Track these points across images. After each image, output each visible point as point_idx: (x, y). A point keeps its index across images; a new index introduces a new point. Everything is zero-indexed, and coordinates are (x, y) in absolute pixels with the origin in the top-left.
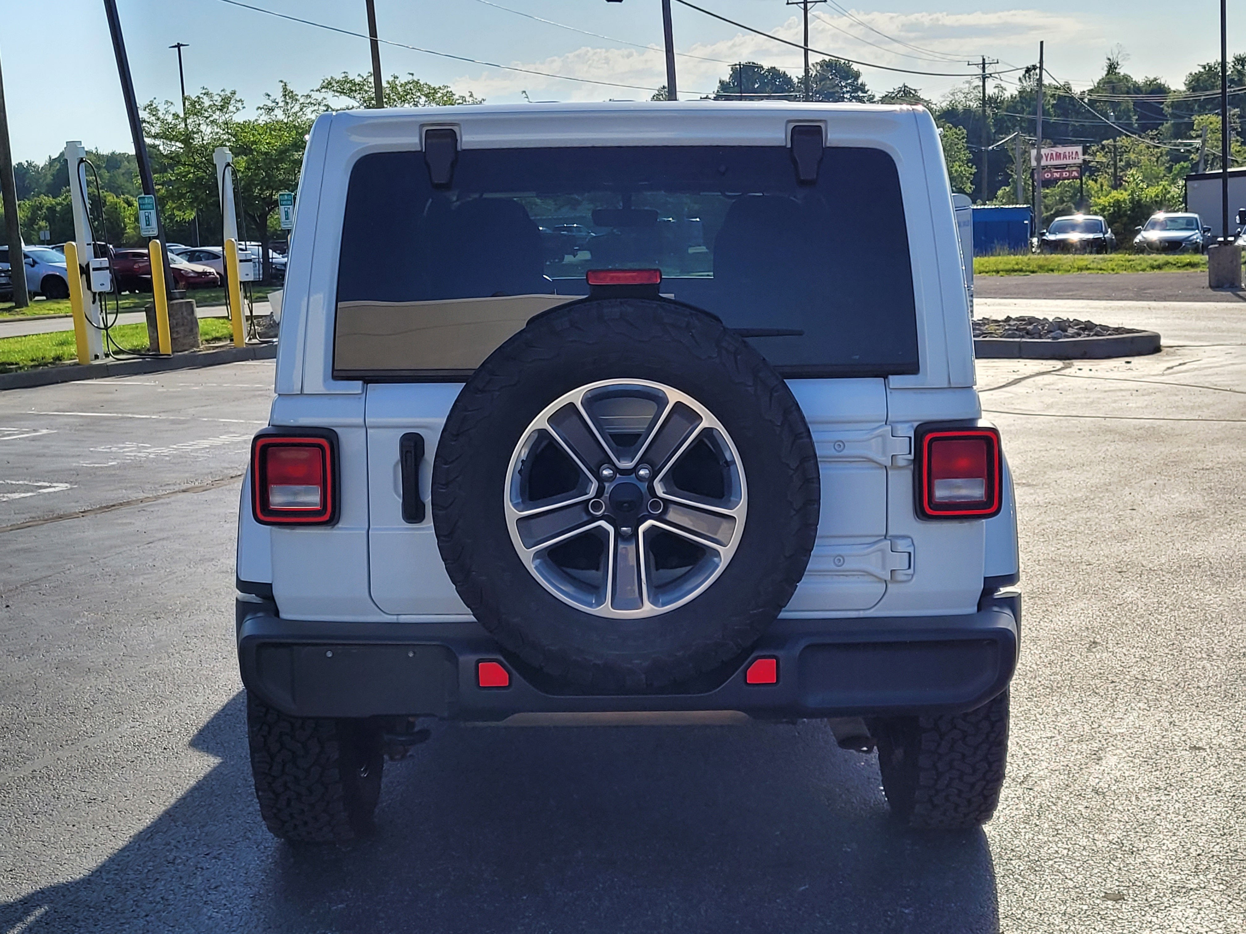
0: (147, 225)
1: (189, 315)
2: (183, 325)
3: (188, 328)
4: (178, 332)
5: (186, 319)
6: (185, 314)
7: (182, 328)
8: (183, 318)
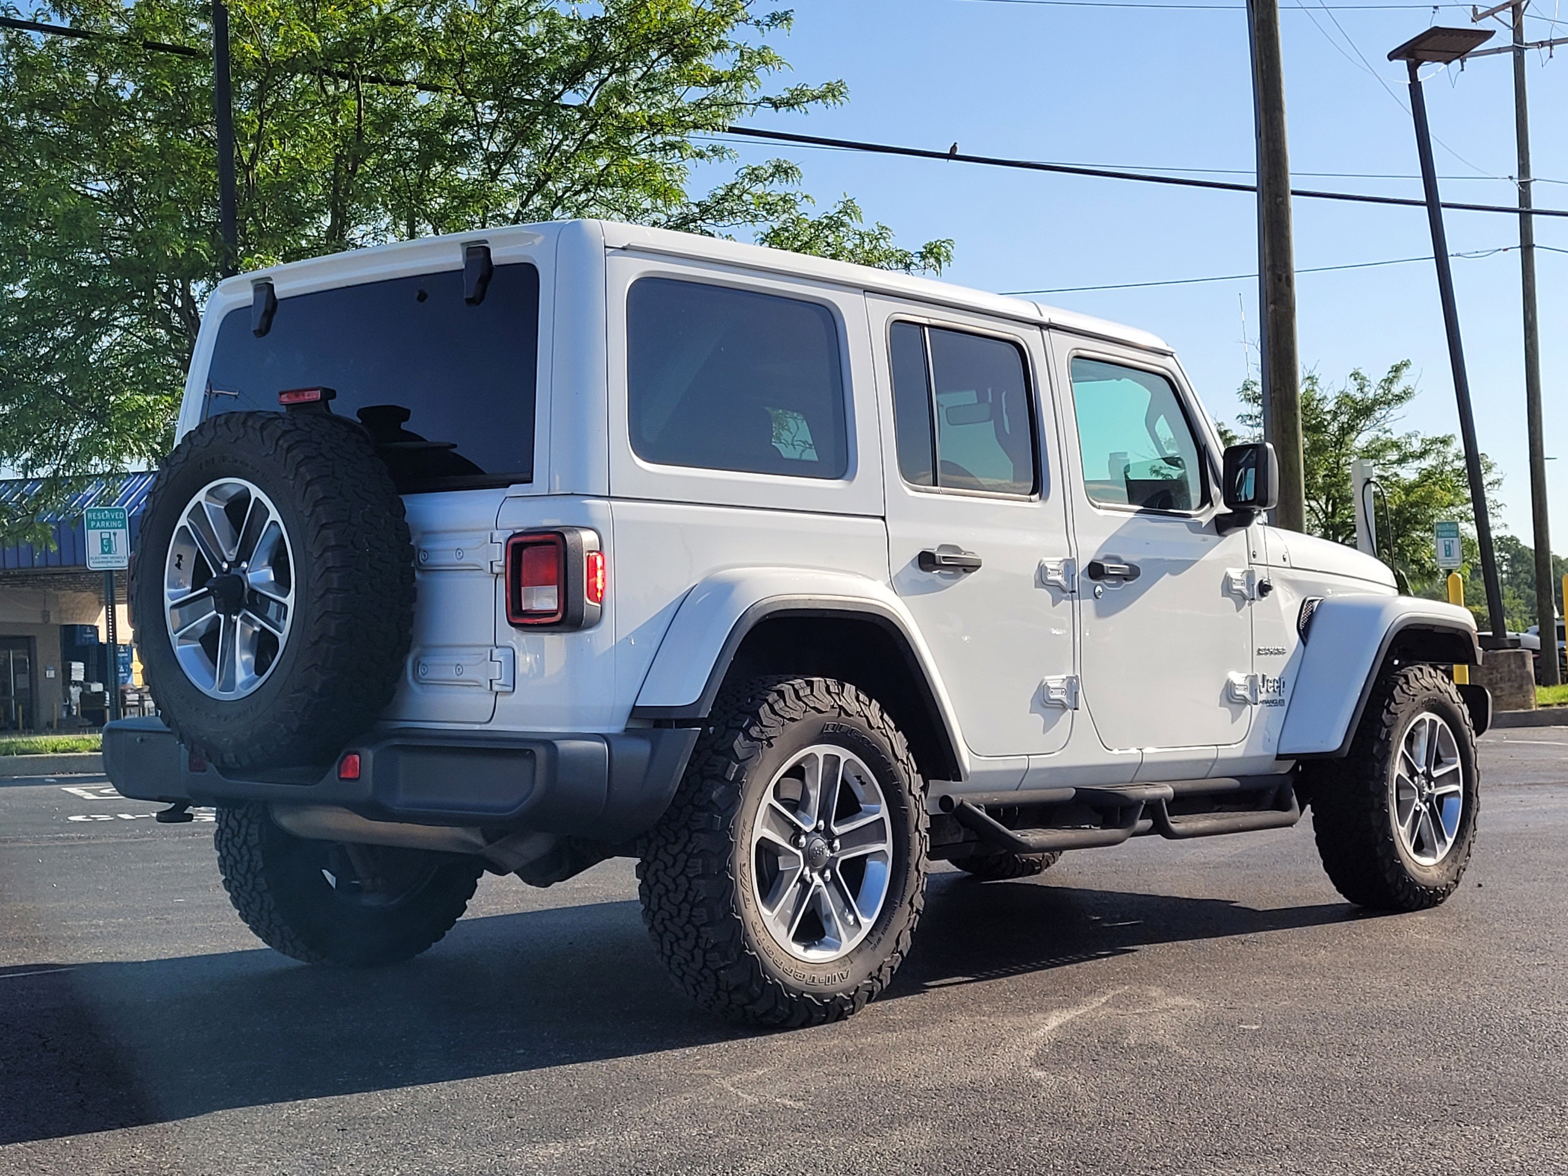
0: (1446, 556)
1: (1520, 668)
2: (1509, 680)
3: (1516, 685)
4: (1502, 689)
5: (1515, 672)
6: (1513, 666)
7: (1509, 684)
8: (1510, 671)
